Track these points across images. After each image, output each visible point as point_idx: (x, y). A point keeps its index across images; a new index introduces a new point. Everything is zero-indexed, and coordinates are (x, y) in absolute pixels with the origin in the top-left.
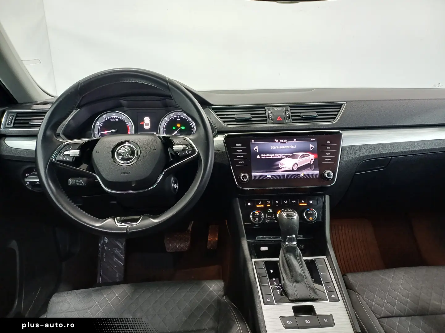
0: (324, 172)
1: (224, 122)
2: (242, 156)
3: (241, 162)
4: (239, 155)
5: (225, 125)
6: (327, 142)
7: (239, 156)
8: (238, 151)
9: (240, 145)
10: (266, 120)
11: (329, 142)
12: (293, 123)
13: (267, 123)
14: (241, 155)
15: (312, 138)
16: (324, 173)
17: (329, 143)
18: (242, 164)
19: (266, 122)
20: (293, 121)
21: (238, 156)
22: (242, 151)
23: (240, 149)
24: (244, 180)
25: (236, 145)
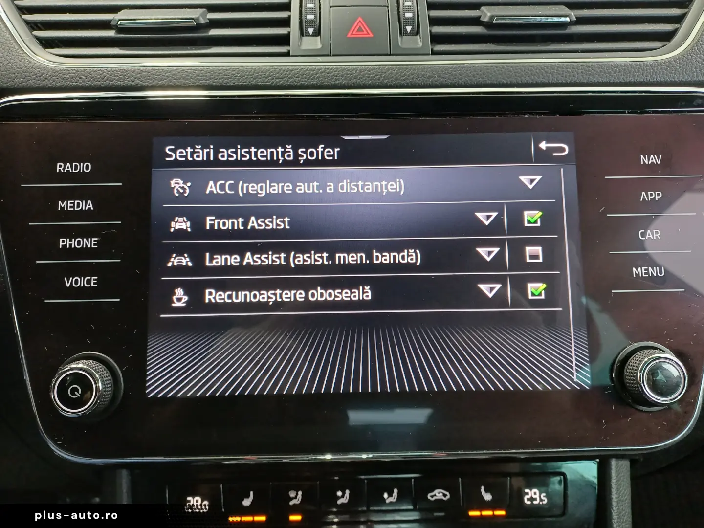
0: (630, 348)
1: (47, 42)
2: (91, 243)
3: (82, 282)
4: (71, 233)
6: (644, 160)
7: (71, 237)
8: (65, 205)
9: (84, 167)
10: (284, 40)
11: (655, 159)
12: (434, 53)
13: (287, 54)
14: (86, 233)
15: (551, 134)
17: (652, 168)
18: (83, 292)
19: (283, 49)
20: (439, 47)
21: (63, 242)
22: (90, 205)
23: (82, 195)
24: (70, 412)
25: (60, 167)
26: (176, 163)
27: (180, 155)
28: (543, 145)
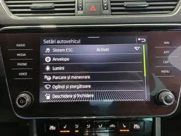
0: (160, 91)
1: (14, 13)
2: (25, 64)
5: (14, 17)
6: (165, 43)
7: (20, 63)
8: (19, 55)
9: (23, 45)
10: (74, 11)
11: (168, 43)
12: (112, 15)
13: (74, 15)
14: (24, 62)
15: (141, 36)
16: (159, 94)
17: (167, 45)
18: (23, 76)
20: (113, 13)
21: (18, 64)
22: (25, 55)
23: (23, 52)
24: (21, 106)
25: (17, 45)
26: (46, 44)
27: (47, 42)
28: (139, 39)
